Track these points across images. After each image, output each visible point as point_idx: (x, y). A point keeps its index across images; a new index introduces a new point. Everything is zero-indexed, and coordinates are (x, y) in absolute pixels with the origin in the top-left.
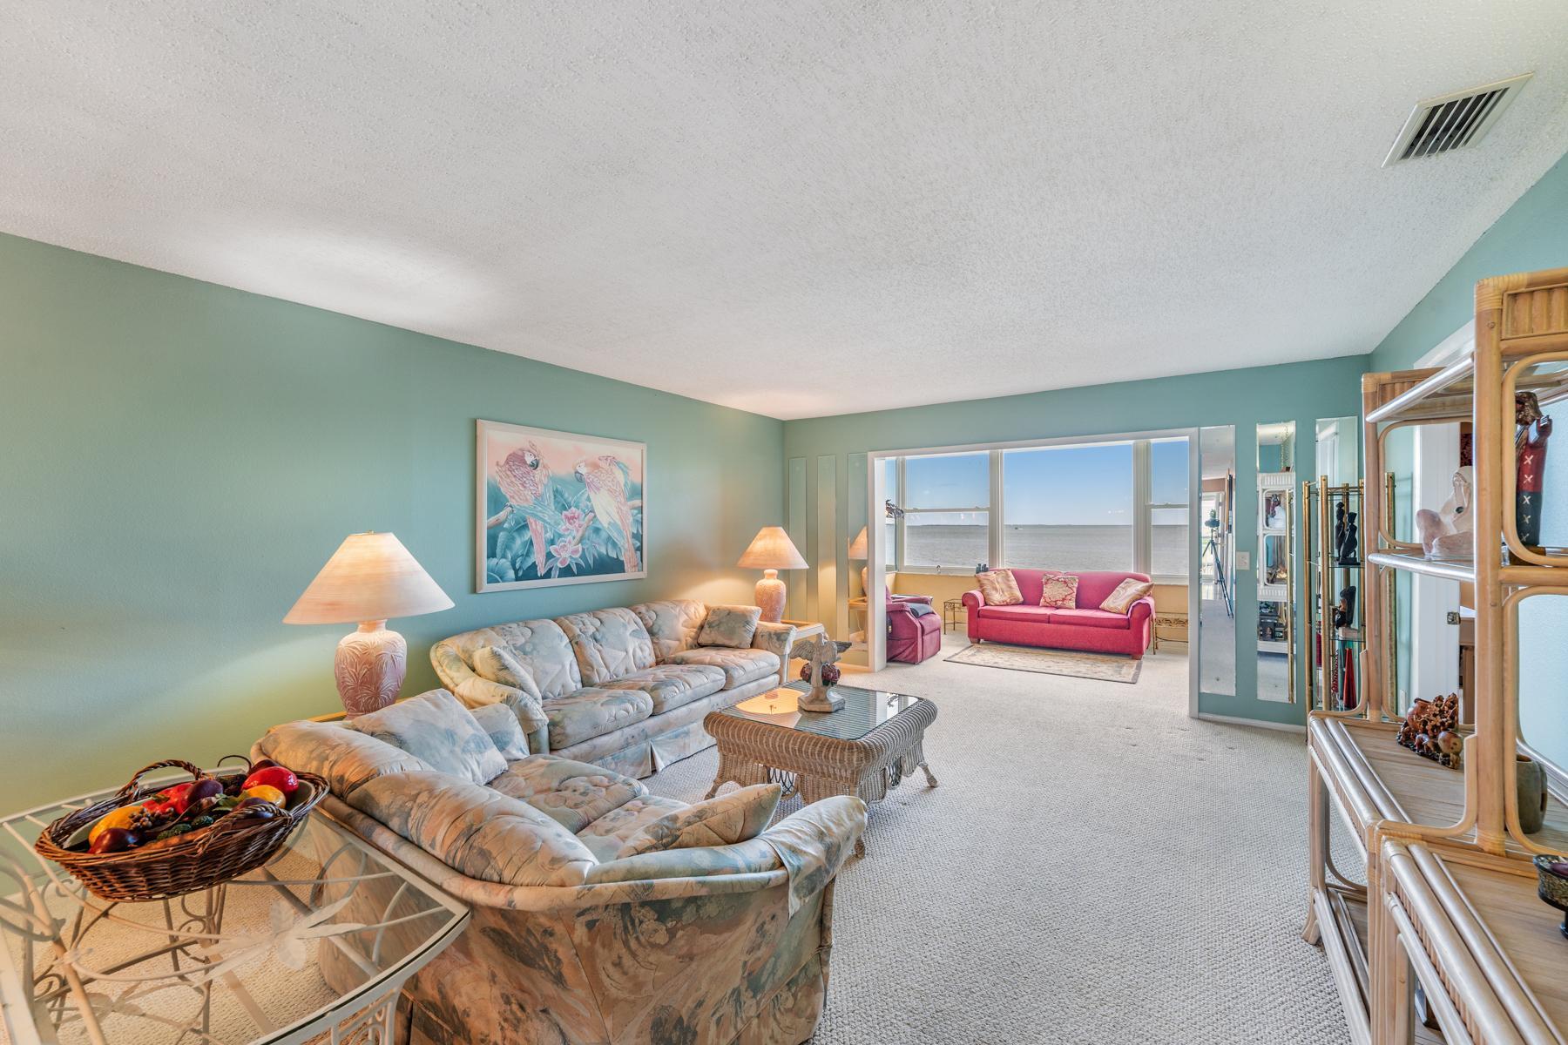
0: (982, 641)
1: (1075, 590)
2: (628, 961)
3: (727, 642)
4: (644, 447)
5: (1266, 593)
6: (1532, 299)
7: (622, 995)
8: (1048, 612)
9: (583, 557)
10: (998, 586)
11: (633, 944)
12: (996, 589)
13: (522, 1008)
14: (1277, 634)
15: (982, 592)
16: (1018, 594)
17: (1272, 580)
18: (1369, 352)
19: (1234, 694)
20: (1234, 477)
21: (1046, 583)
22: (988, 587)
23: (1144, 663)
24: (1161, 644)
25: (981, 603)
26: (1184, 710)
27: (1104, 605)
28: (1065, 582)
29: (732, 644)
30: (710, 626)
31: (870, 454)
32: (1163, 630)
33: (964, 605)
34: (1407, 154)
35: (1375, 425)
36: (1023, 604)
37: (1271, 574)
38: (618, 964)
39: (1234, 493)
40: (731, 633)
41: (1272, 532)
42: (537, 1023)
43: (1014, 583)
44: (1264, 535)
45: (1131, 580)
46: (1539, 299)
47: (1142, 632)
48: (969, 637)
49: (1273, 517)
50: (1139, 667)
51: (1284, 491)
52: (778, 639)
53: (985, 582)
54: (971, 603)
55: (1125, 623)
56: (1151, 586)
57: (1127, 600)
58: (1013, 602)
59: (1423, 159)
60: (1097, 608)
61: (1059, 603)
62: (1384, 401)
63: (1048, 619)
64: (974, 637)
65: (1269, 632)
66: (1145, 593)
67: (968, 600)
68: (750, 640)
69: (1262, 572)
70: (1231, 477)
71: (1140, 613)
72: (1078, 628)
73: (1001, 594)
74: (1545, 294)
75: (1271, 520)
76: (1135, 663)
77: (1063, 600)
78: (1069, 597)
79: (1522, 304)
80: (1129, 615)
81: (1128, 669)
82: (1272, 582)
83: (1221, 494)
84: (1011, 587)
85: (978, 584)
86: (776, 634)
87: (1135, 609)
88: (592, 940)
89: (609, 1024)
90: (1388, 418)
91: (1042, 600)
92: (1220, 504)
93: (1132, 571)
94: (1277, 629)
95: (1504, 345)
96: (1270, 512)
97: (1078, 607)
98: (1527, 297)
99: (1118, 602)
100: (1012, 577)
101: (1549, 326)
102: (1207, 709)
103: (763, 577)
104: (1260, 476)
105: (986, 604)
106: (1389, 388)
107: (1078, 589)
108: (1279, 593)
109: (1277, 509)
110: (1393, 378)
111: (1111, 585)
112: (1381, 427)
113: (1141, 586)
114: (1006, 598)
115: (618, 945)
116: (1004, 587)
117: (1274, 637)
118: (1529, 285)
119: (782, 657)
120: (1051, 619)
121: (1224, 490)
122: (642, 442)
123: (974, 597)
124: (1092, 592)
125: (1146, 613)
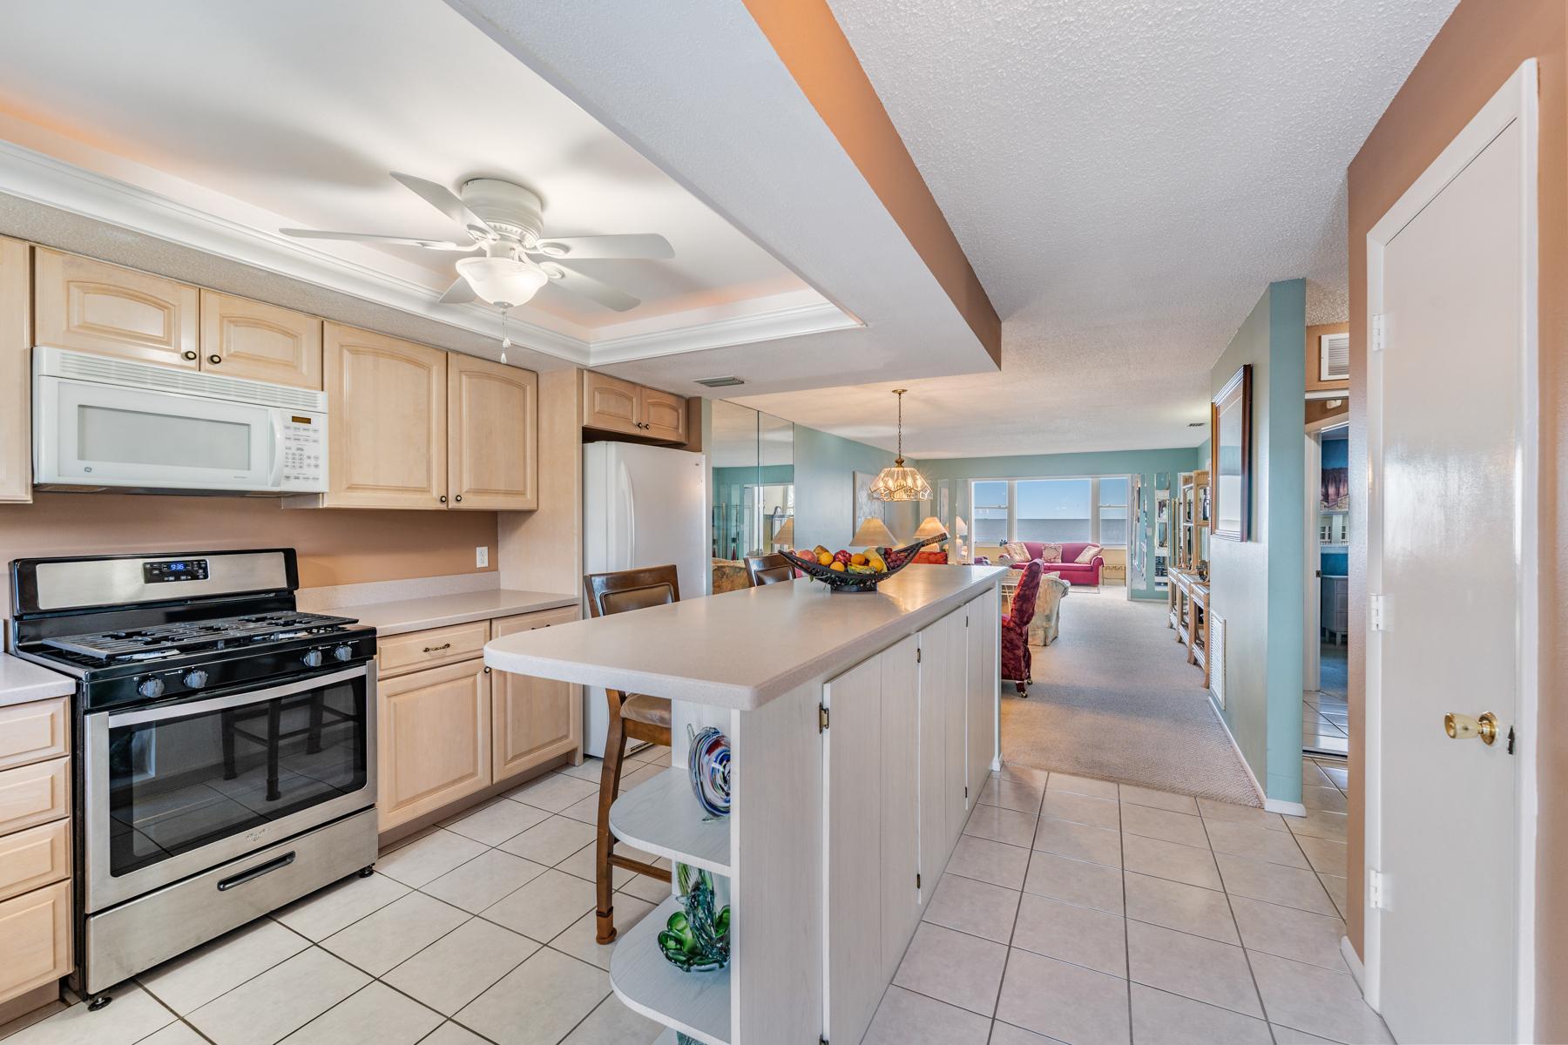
1: (1061, 553)
5: (1158, 552)
11: (1052, 589)
16: (1028, 556)
17: (1162, 545)
18: (1196, 446)
19: (1146, 591)
21: (1044, 549)
23: (1100, 588)
24: (1107, 580)
26: (1125, 599)
27: (1078, 560)
28: (1055, 549)
31: (970, 480)
32: (1109, 573)
34: (1190, 426)
37: (1161, 542)
41: (1161, 521)
43: (1026, 550)
44: (1158, 522)
45: (1091, 547)
46: (1203, 474)
47: (1099, 573)
49: (1162, 513)
50: (1098, 589)
51: (1166, 500)
55: (1090, 569)
56: (1102, 549)
57: (1089, 557)
60: (1075, 562)
61: (1052, 560)
66: (1099, 553)
69: (1156, 542)
71: (1099, 562)
72: (1065, 571)
76: (1097, 587)
77: (1055, 558)
78: (1057, 557)
79: (1200, 476)
80: (1092, 564)
84: (1024, 552)
87: (1095, 561)
89: (1046, 606)
91: (1042, 558)
93: (1090, 542)
95: (1197, 483)
96: (1161, 510)
97: (1062, 562)
99: (1085, 558)
100: (1024, 547)
102: (1135, 596)
104: (1156, 492)
108: (1164, 552)
109: (1164, 509)
111: (1078, 551)
113: (1096, 549)
114: (1023, 558)
117: (1162, 575)
120: (1049, 567)
124: (1070, 554)
125: (1100, 562)
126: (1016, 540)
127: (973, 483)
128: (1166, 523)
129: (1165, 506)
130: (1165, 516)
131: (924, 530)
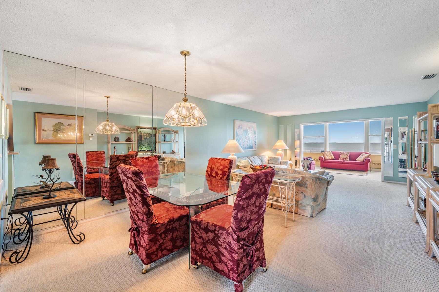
0: (324, 168)
1: (349, 156)
2: (315, 185)
3: (275, 163)
4: (256, 124)
5: (401, 156)
6: (435, 108)
7: (314, 189)
8: (342, 161)
9: (248, 146)
10: (328, 155)
11: (316, 183)
12: (327, 156)
13: (298, 193)
14: (405, 167)
15: (324, 156)
16: (333, 157)
17: (403, 153)
18: (426, 101)
19: (393, 176)
20: (393, 128)
21: (341, 154)
22: (325, 155)
23: (368, 173)
24: (372, 169)
25: (324, 159)
26: (380, 180)
27: (357, 159)
28: (346, 154)
29: (277, 164)
30: (271, 160)
31: (300, 124)
32: (373, 166)
33: (319, 159)
34: (424, 79)
35: (419, 120)
36: (334, 159)
37: (403, 152)
38: (314, 185)
39: (393, 132)
40: (276, 161)
41: (403, 142)
42: (300, 194)
43: (332, 154)
44: (401, 142)
45: (364, 154)
46: (436, 107)
47: (368, 166)
48: (321, 167)
49: (404, 138)
50: (367, 173)
51: (406, 132)
52: (286, 163)
53: (325, 154)
54: (321, 159)
55: (363, 164)
56: (370, 155)
57: (363, 158)
58: (332, 159)
59: (427, 79)
60: (355, 160)
61: (345, 159)
62: (421, 116)
63: (342, 163)
64: (322, 167)
65: (402, 166)
66: (368, 156)
67: (320, 158)
68: (280, 163)
69: (400, 151)
70: (392, 128)
71: (367, 160)
72: (350, 165)
73: (329, 157)
74: (437, 107)
75: (403, 139)
76: (366, 173)
77: (346, 158)
78: (347, 158)
79: (434, 108)
80: (364, 162)
81: (364, 174)
82: (403, 154)
83: (389, 133)
84: (331, 155)
85: (322, 155)
86: (285, 162)
87: (366, 160)
88: (312, 182)
89: (312, 193)
90: (421, 119)
91: (340, 158)
92: (388, 135)
93: (364, 152)
94: (405, 166)
95: (432, 113)
96: (403, 137)
97: (350, 160)
98: (435, 107)
99: (361, 159)
100: (331, 153)
101: (438, 111)
102: (386, 179)
103: (278, 151)
104: (400, 128)
105: (325, 159)
106: (422, 114)
107: (350, 156)
108: (405, 157)
109: (405, 136)
110: (423, 113)
111: (359, 155)
112: (420, 121)
113: (367, 155)
114: (330, 158)
115: (315, 183)
116: (330, 155)
117: (404, 168)
118: (435, 106)
119: (287, 166)
120: (343, 163)
121: (389, 132)
122: (255, 123)
123: (322, 158)
124: (353, 157)
125: (369, 161)
126: (328, 150)
127: (302, 126)
128: (406, 143)
129: (405, 135)
130: (405, 139)
131: (276, 146)
